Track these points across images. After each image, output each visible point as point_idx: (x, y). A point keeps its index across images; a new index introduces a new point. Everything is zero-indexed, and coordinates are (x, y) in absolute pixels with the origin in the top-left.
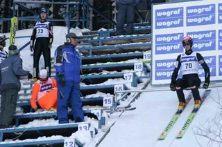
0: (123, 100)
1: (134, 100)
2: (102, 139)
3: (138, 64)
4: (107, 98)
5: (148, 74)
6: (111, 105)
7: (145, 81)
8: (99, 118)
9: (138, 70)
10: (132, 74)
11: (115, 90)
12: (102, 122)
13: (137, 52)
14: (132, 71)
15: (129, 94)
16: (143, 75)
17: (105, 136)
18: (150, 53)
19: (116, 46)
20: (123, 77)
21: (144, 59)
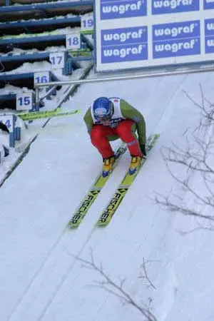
0: (48, 98)
1: (67, 98)
2: (17, 165)
3: (72, 37)
4: (23, 96)
6: (30, 107)
7: (85, 65)
8: (11, 130)
9: (73, 46)
10: (62, 55)
11: (35, 81)
12: (16, 137)
13: (70, 16)
14: (62, 49)
15: (59, 88)
17: (21, 159)
18: (92, 18)
19: (34, 5)
20: (47, 59)
21: (83, 29)
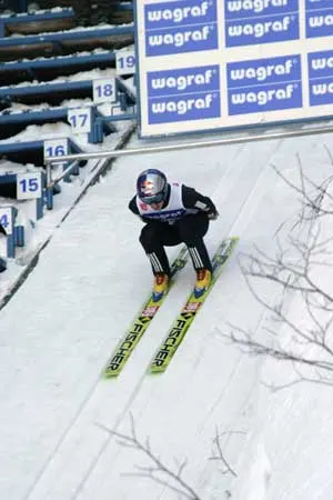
0: (67, 179)
1: (96, 179)
2: (18, 285)
3: (103, 83)
4: (27, 177)
5: (131, 110)
6: (38, 194)
7: (123, 127)
8: (9, 230)
9: (104, 99)
10: (87, 112)
11: (46, 154)
12: (17, 240)
13: (98, 52)
14: (88, 103)
15: (83, 163)
16: (118, 112)
17: (25, 276)
18: (132, 53)
19: (42, 36)
20: (64, 119)
21: (120, 71)
